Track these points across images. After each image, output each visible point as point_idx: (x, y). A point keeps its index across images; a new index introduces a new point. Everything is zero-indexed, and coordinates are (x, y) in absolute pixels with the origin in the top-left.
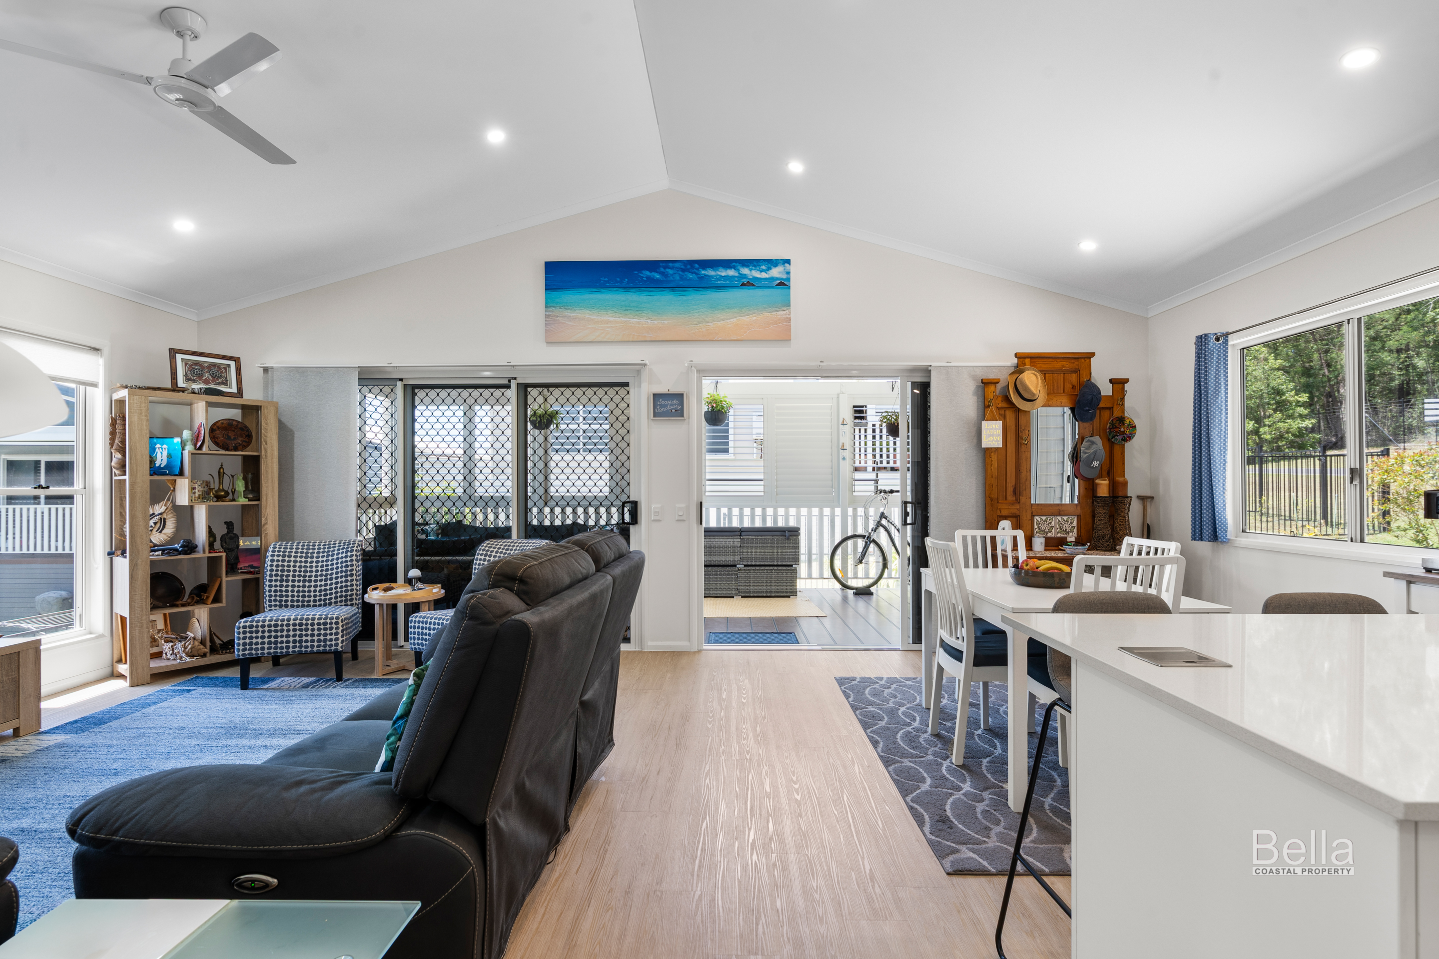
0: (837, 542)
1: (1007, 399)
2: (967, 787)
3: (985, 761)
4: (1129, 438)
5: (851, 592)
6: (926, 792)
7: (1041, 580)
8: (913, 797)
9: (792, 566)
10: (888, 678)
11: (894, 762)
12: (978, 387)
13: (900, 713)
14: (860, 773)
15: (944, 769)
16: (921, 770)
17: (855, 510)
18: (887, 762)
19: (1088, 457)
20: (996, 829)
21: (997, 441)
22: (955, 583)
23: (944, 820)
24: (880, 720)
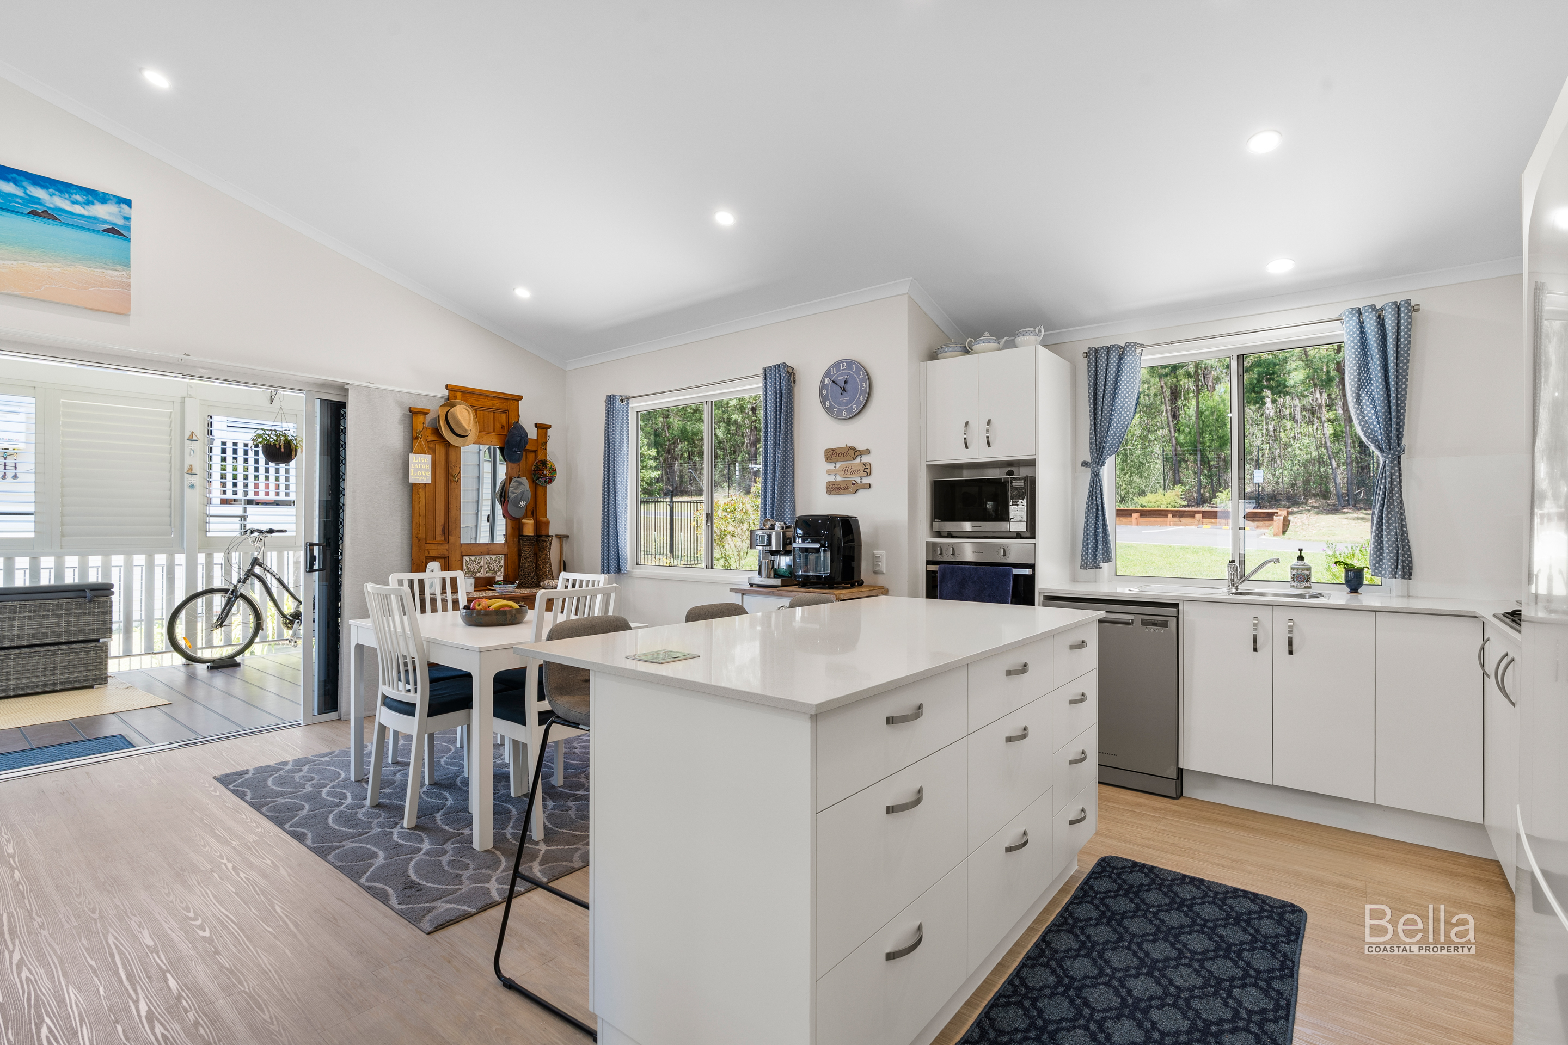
0: (177, 602)
1: (437, 432)
2: (426, 846)
3: (438, 816)
4: (551, 481)
5: (201, 669)
6: (382, 866)
7: (494, 618)
8: (368, 876)
9: (98, 640)
10: (295, 761)
11: (332, 849)
12: (404, 415)
13: (324, 795)
14: (289, 875)
15: (395, 837)
16: (369, 846)
17: (209, 556)
18: (322, 853)
19: (516, 497)
20: (467, 874)
21: (426, 476)
22: (408, 631)
23: (411, 885)
24: (299, 810)
